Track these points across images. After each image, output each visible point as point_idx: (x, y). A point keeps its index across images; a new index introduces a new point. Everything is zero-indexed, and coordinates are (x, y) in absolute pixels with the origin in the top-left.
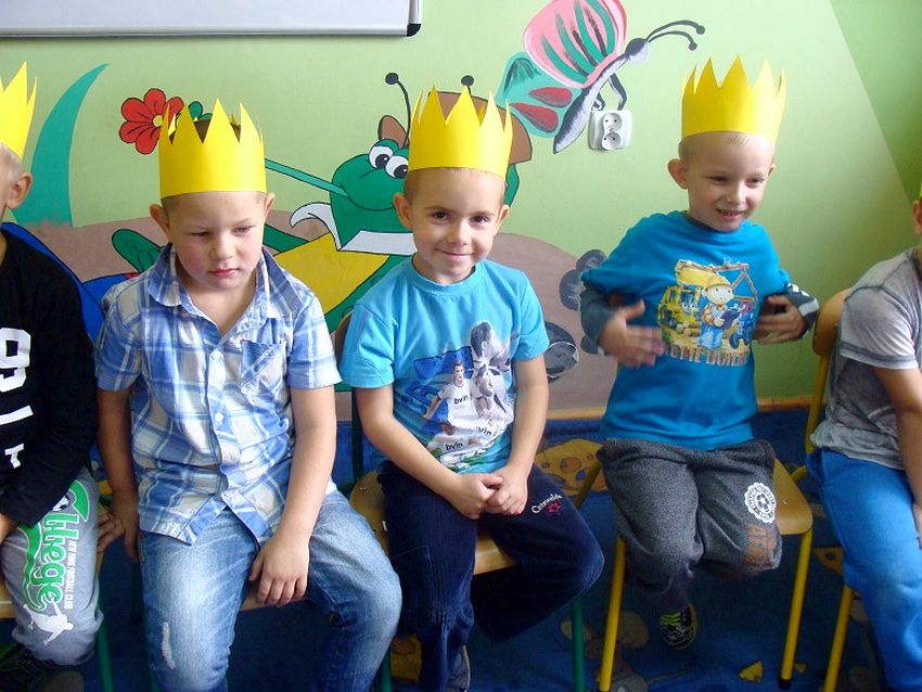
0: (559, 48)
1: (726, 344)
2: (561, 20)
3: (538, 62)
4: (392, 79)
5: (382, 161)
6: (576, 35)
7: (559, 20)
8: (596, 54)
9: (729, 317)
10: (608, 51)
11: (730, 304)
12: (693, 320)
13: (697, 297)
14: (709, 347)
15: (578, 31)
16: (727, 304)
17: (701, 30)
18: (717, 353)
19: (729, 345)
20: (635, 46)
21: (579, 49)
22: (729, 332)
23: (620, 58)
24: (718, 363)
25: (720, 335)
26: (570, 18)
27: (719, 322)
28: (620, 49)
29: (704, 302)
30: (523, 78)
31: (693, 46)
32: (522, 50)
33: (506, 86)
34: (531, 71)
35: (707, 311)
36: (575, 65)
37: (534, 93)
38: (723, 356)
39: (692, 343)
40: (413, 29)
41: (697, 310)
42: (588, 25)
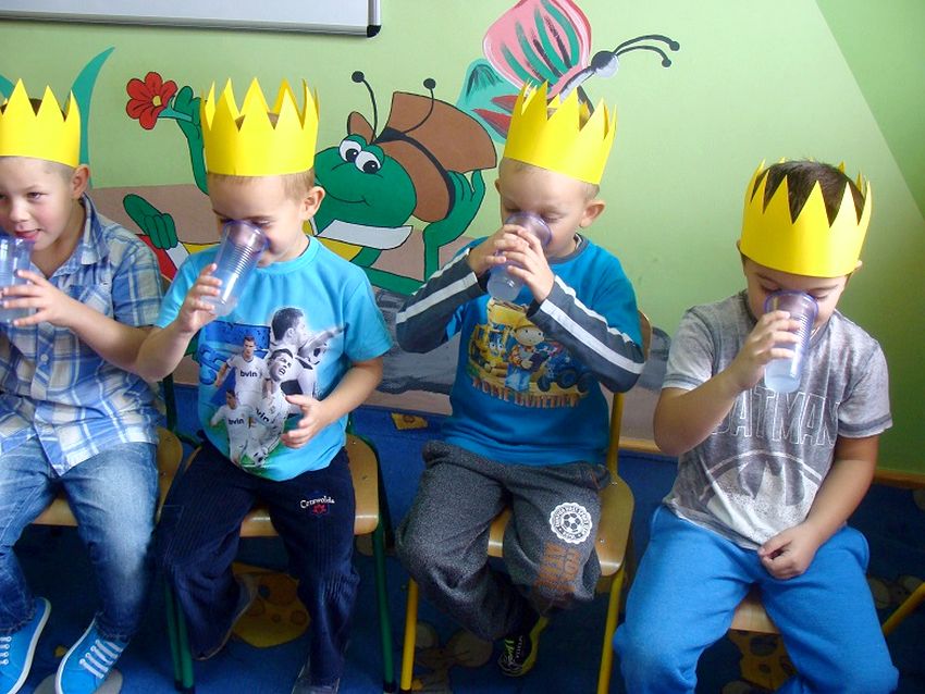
0: (520, 58)
1: (534, 388)
2: (521, 28)
3: (499, 69)
4: (358, 77)
5: (351, 155)
6: (537, 44)
7: (520, 29)
8: (560, 65)
9: (537, 360)
10: (572, 63)
11: (539, 346)
12: (500, 360)
13: (505, 337)
14: (516, 388)
15: (540, 41)
16: (536, 346)
17: (675, 46)
18: (524, 396)
19: (537, 389)
20: (602, 59)
21: (541, 58)
22: (537, 375)
23: (586, 70)
24: (527, 405)
25: (528, 377)
26: (530, 27)
27: (527, 364)
28: (586, 60)
29: (512, 342)
30: (484, 85)
31: (667, 63)
32: (482, 57)
33: (468, 91)
34: (493, 79)
35: (515, 353)
36: (537, 74)
37: (496, 101)
38: (532, 398)
39: (500, 383)
40: (373, 30)
41: (504, 350)
42: (550, 35)
